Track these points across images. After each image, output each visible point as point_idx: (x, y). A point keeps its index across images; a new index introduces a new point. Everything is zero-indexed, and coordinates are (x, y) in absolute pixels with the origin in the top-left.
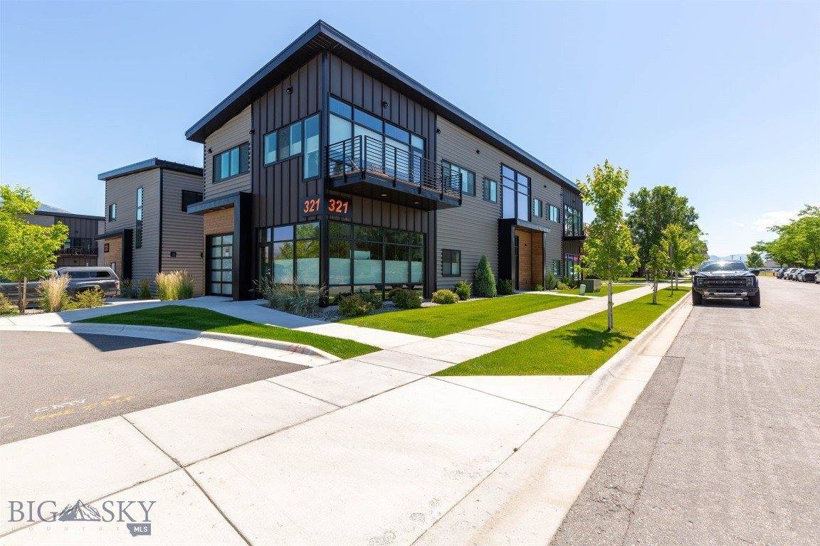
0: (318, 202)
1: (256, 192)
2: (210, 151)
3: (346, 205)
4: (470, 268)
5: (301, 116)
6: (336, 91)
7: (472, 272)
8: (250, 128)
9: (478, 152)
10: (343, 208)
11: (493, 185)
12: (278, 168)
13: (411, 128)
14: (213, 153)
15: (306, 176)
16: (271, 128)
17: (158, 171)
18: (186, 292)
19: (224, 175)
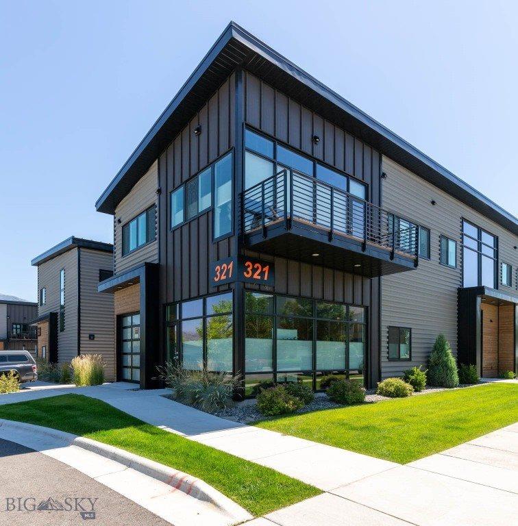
0: (231, 266)
1: (163, 262)
2: (119, 221)
3: (266, 269)
4: (423, 350)
5: (211, 160)
6: (254, 120)
7: (425, 355)
8: (156, 187)
9: (433, 203)
10: (262, 274)
11: (452, 245)
12: (185, 229)
13: (349, 171)
14: (122, 224)
15: (217, 234)
16: (178, 182)
17: (75, 251)
18: (97, 378)
19: (132, 246)
